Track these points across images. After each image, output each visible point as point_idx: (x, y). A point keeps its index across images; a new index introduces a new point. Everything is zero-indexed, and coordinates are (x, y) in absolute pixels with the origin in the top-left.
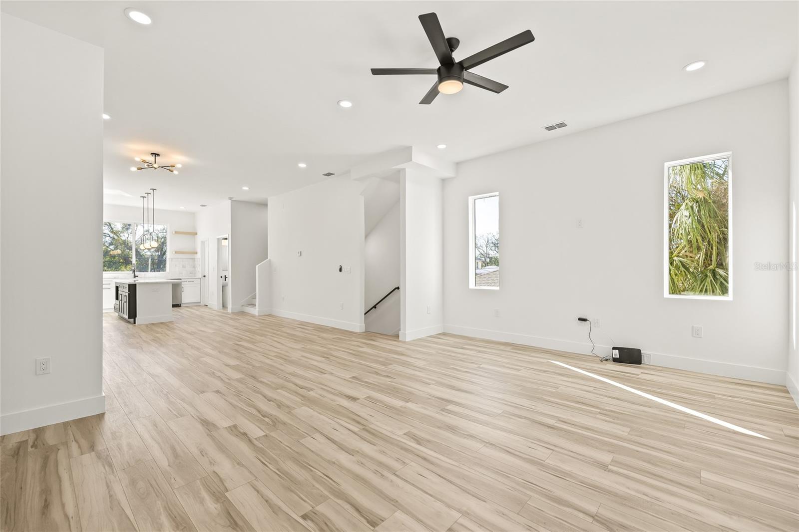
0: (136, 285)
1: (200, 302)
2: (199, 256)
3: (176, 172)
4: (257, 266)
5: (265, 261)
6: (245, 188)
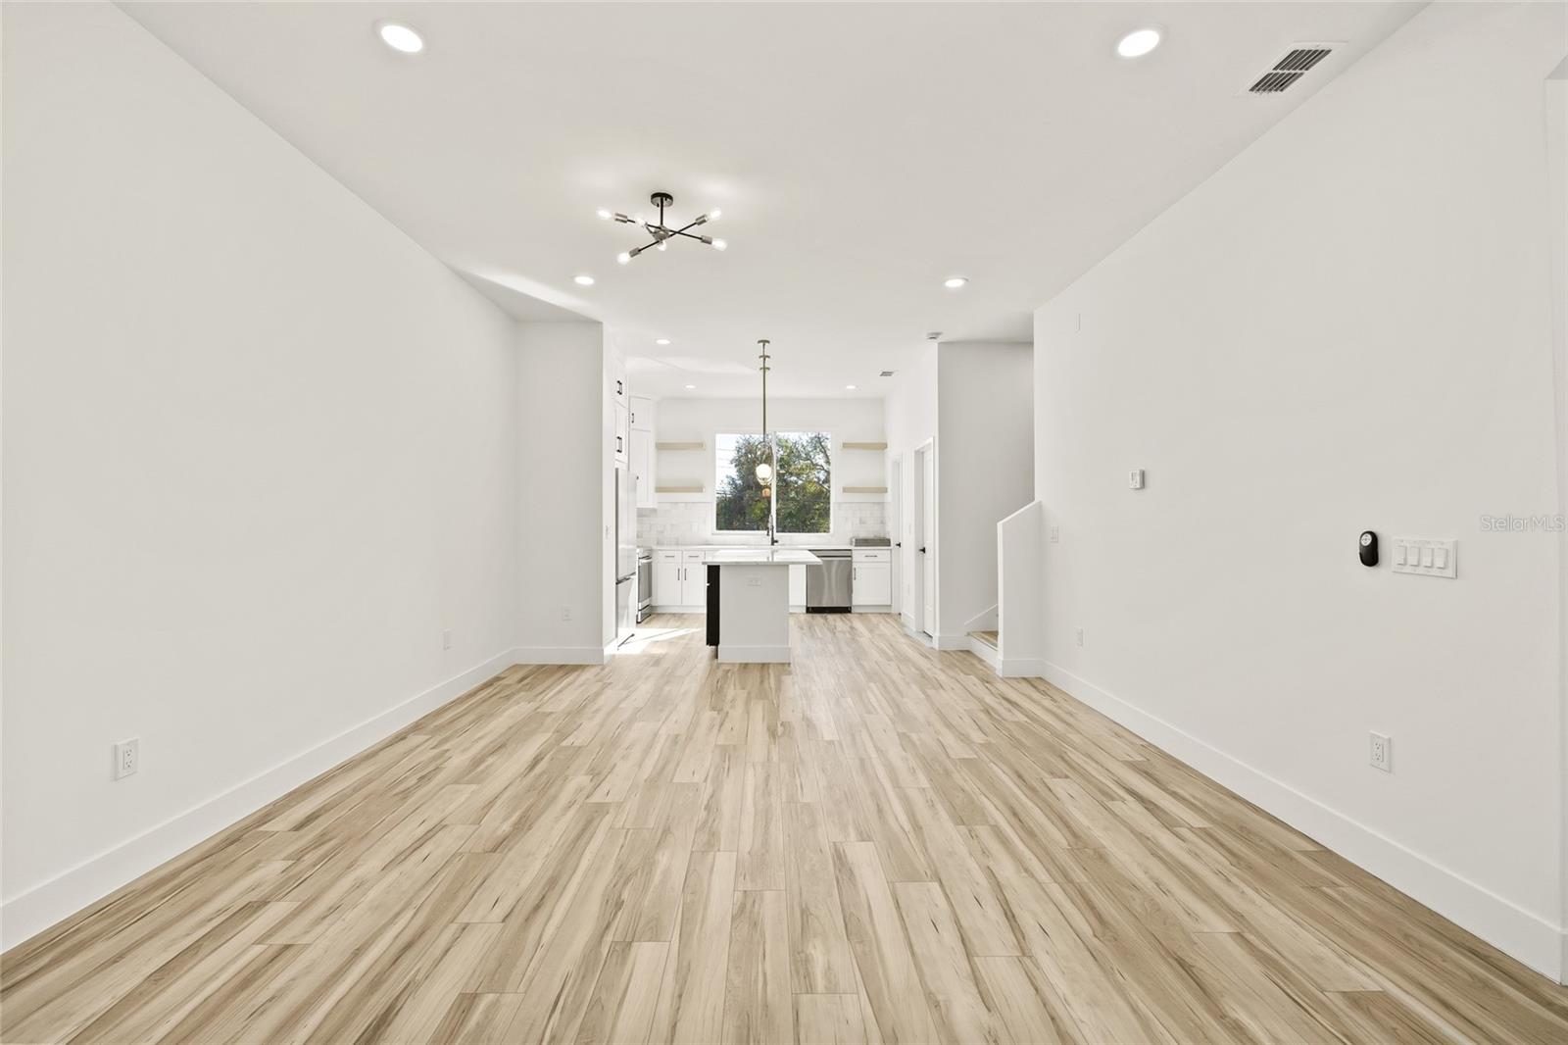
0: (718, 567)
1: (890, 606)
2: (889, 497)
4: (1000, 525)
5: (1022, 510)
6: (956, 282)
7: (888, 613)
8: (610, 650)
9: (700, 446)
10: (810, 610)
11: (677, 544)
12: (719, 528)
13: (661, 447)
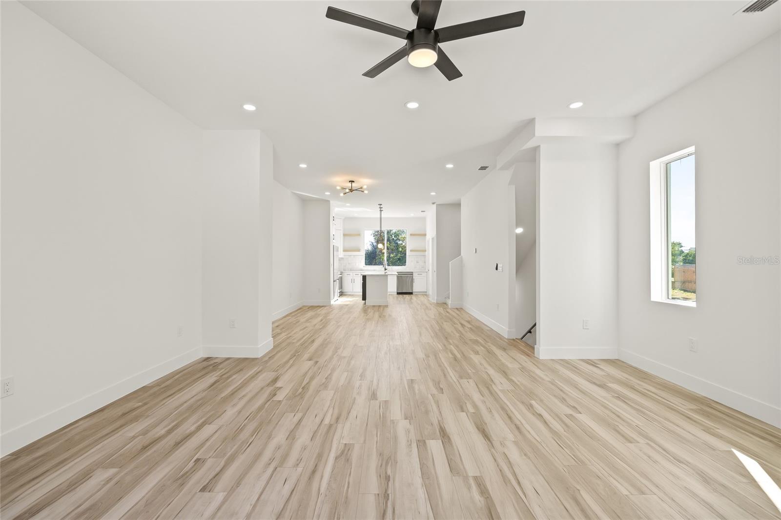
0: (366, 276)
1: (426, 292)
2: (427, 253)
3: (366, 192)
4: (450, 264)
5: (457, 258)
6: (433, 194)
7: (425, 294)
8: (332, 302)
9: (359, 235)
10: (398, 293)
11: (351, 270)
12: (366, 264)
13: (345, 235)
